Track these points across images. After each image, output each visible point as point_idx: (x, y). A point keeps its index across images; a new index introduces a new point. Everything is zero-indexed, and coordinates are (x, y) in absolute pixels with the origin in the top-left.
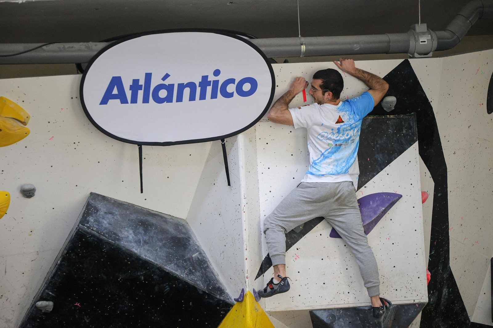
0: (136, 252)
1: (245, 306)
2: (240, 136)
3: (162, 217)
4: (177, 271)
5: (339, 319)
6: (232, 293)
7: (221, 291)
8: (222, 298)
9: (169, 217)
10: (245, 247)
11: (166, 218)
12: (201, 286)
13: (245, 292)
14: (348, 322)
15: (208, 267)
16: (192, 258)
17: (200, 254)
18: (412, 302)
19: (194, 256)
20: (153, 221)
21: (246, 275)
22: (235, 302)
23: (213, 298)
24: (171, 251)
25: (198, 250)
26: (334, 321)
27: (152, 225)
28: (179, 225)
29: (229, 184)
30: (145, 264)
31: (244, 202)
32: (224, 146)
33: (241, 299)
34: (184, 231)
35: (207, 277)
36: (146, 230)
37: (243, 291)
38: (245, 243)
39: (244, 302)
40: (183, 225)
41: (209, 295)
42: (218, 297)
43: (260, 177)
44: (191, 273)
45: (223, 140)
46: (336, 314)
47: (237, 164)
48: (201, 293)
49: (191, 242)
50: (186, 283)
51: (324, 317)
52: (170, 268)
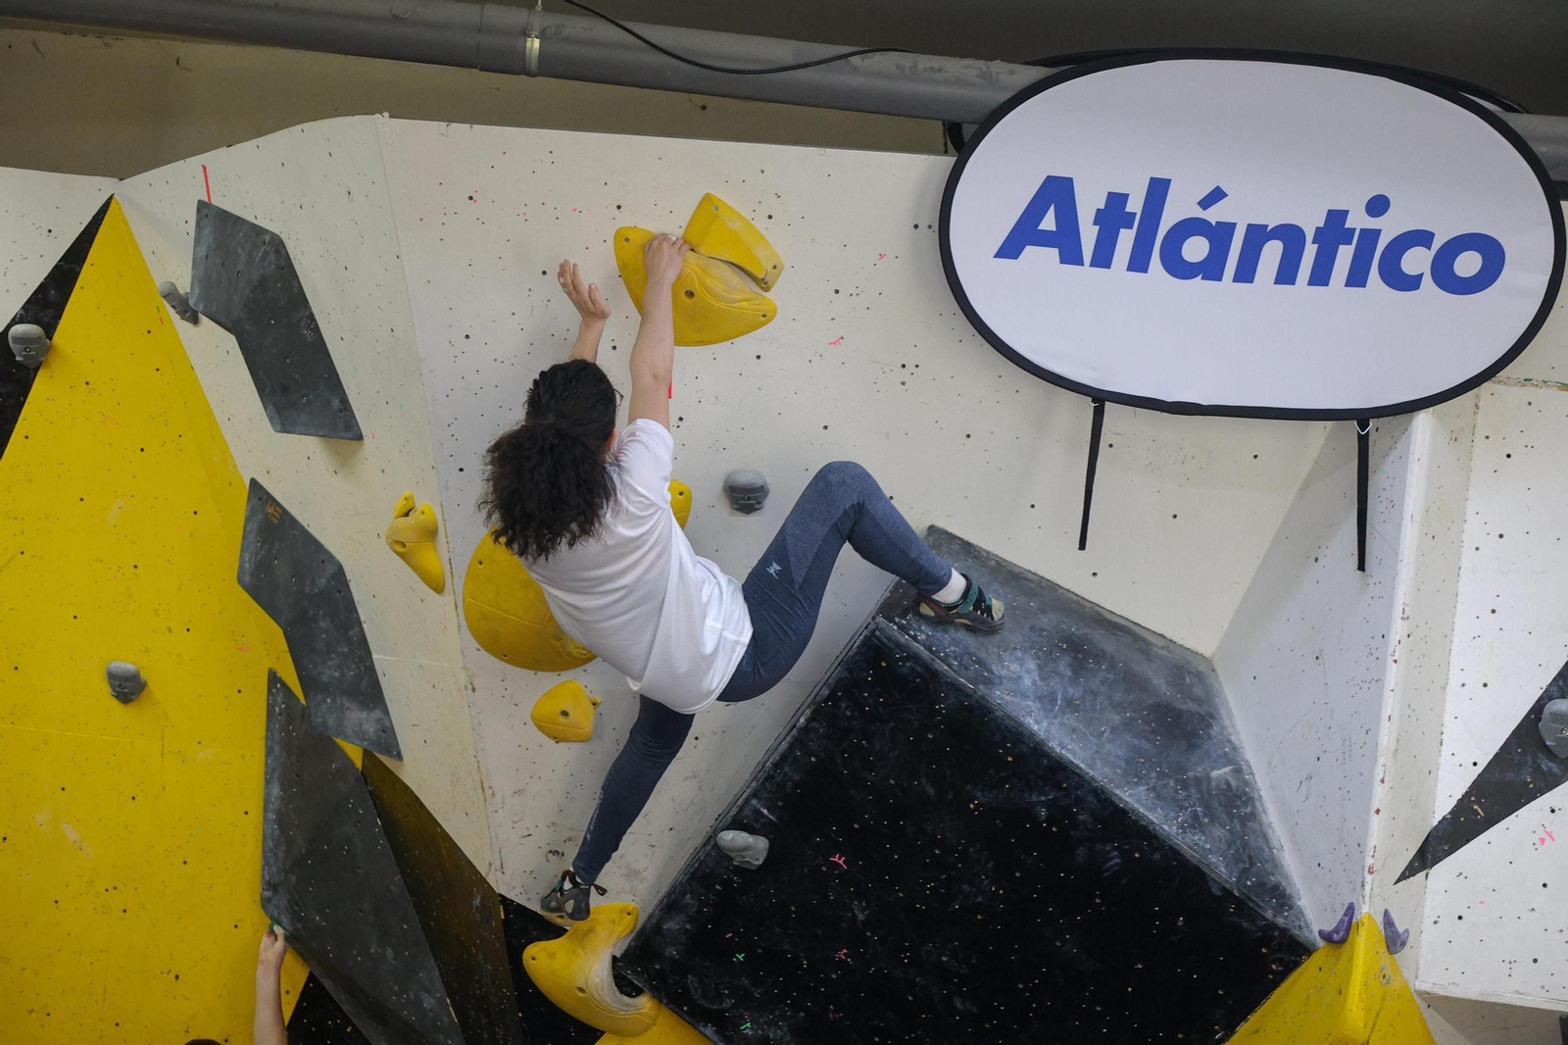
0: (1036, 728)
1: (1350, 960)
2: (1423, 419)
3: (1135, 637)
4: (1152, 809)
6: (1314, 913)
7: (1282, 898)
8: (1280, 921)
9: (1160, 643)
10: (1379, 773)
11: (1145, 641)
12: (1221, 869)
13: (1357, 917)
15: (1253, 816)
16: (1209, 779)
17: (1238, 771)
19: (1215, 773)
20: (1107, 644)
21: (1369, 861)
22: (1321, 943)
23: (1253, 915)
24: (1145, 745)
25: (1232, 757)
27: (1100, 656)
28: (1188, 671)
29: (1361, 567)
30: (1057, 772)
31: (1399, 629)
32: (1363, 442)
33: (1339, 937)
34: (1198, 691)
35: (1245, 845)
36: (1079, 668)
37: (1350, 910)
38: (1381, 761)
39: (1346, 947)
40: (1199, 675)
41: (1241, 904)
42: (1269, 914)
43: (1468, 558)
44: (1195, 823)
45: (1363, 425)
47: (1396, 505)
48: (1217, 892)
49: (1215, 730)
50: (1175, 853)
52: (1133, 797)
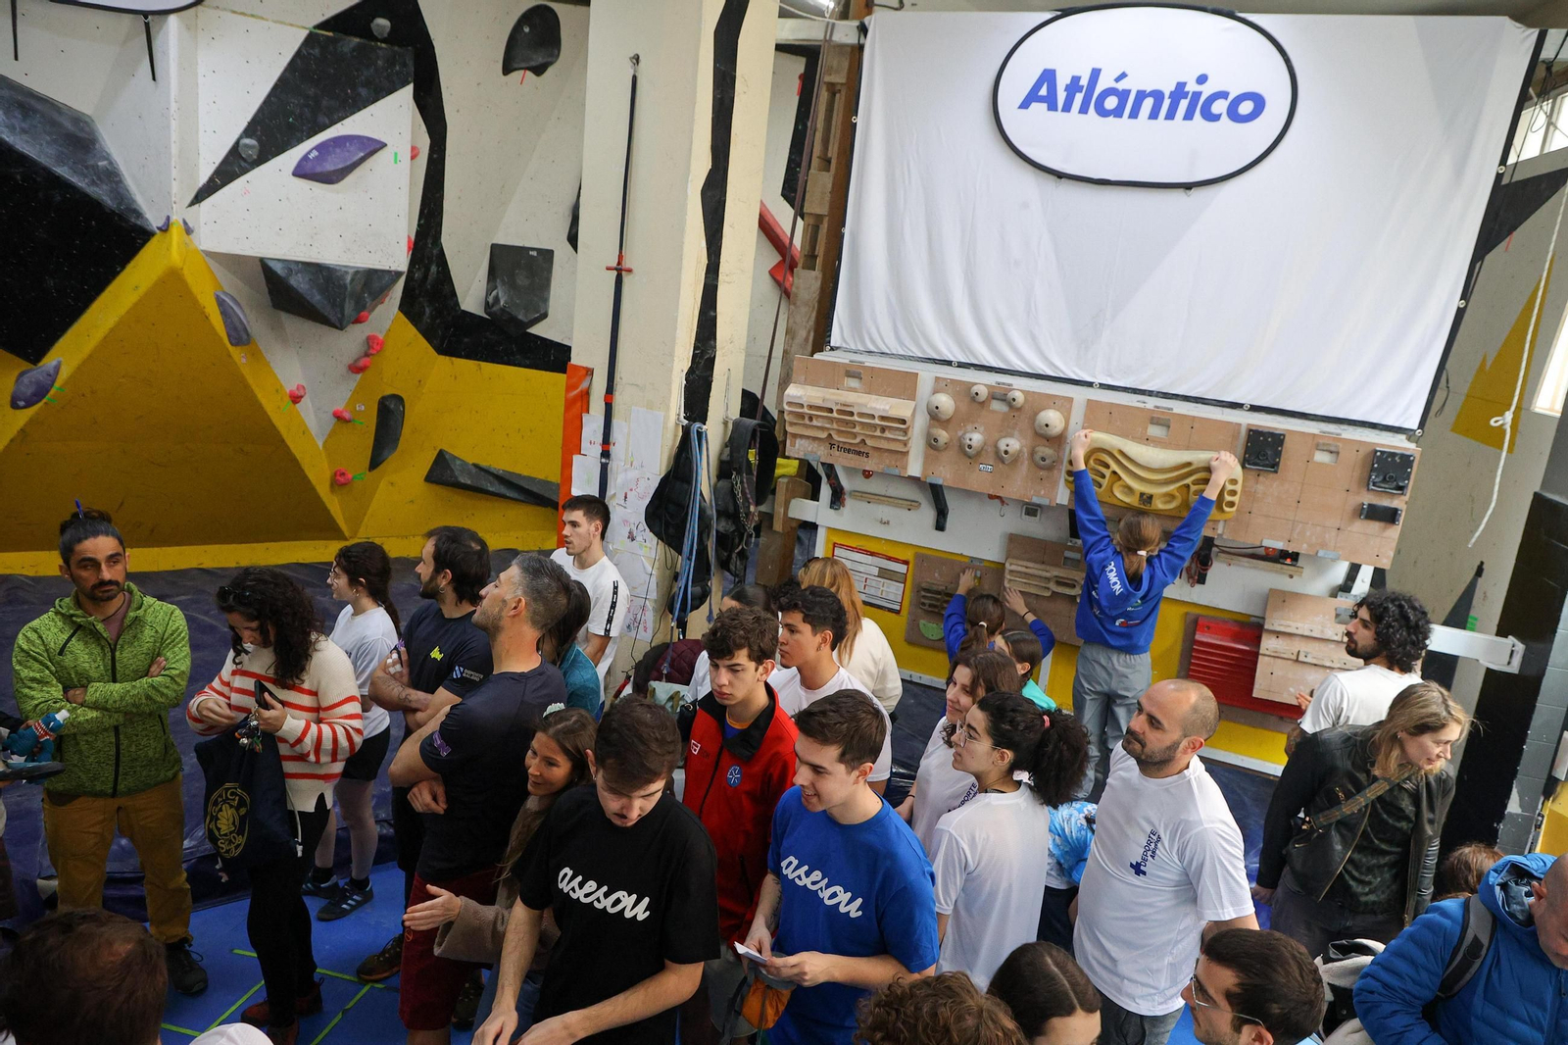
0: (7, 139)
1: (171, 238)
2: (173, 19)
3: (53, 104)
4: (73, 177)
5: (296, 274)
6: (153, 219)
7: (139, 214)
8: (139, 223)
9: (65, 107)
10: (173, 164)
11: (59, 108)
12: (108, 201)
13: (172, 220)
14: (307, 279)
15: (121, 181)
16: (98, 166)
17: (111, 163)
18: (387, 268)
19: (100, 164)
20: (39, 106)
21: (173, 199)
22: (158, 231)
23: (127, 221)
24: (65, 151)
25: (107, 157)
26: (291, 275)
27: (35, 111)
28: (78, 119)
29: (154, 79)
30: (23, 159)
31: (174, 106)
32: (147, 25)
33: (165, 228)
34: (87, 129)
35: (119, 193)
36: (25, 116)
37: (168, 218)
38: (173, 159)
39: (168, 234)
40: (86, 122)
41: (120, 216)
42: (133, 220)
43: (201, 80)
44: (93, 183)
45: (146, 18)
46: (292, 266)
47: (165, 53)
48: (107, 211)
49: (97, 146)
50: (86, 195)
51: (278, 268)
52: (63, 171)
